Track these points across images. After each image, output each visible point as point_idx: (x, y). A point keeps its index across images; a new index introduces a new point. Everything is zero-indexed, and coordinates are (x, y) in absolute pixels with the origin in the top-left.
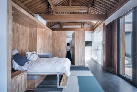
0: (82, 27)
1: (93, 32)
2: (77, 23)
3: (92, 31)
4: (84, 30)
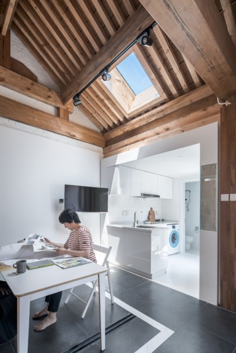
1: (105, 154)
4: (73, 133)
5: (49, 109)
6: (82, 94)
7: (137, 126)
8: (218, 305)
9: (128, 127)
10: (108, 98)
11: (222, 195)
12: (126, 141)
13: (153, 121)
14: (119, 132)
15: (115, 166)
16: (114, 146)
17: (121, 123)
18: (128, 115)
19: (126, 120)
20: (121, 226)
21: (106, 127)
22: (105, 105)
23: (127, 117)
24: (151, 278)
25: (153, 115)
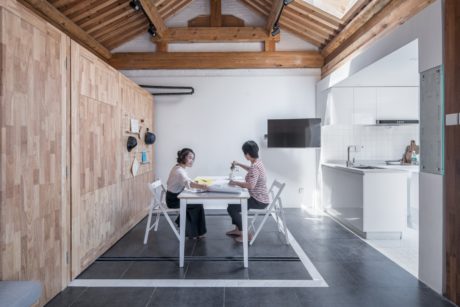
0: (264, 50)
1: (323, 75)
2: (242, 31)
3: (318, 71)
4: (278, 63)
5: (256, 46)
6: (280, 22)
7: (353, 31)
8: (444, 295)
9: (343, 36)
10: (312, 12)
11: (447, 116)
12: (341, 55)
13: (371, 19)
14: (335, 45)
15: (329, 89)
16: (331, 63)
17: (337, 32)
18: (342, 20)
19: (342, 27)
20: (333, 165)
21: (323, 42)
22: (312, 20)
23: (342, 23)
24: (365, 238)
25: (369, 11)
